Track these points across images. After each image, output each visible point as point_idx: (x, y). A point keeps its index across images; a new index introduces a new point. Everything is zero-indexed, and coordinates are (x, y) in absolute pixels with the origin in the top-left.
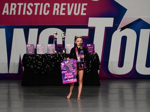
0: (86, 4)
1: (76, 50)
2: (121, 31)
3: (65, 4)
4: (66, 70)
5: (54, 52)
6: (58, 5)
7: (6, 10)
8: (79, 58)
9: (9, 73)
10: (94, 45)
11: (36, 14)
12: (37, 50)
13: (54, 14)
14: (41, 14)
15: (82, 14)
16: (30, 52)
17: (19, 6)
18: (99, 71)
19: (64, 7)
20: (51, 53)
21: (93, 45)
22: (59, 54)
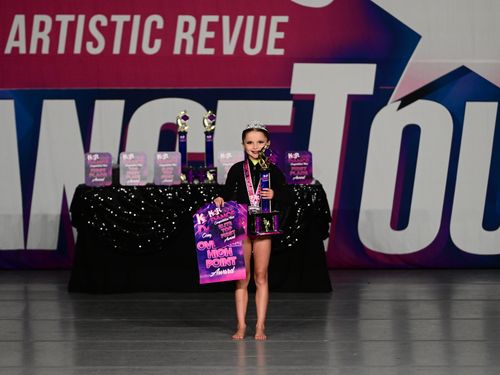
0: (285, 19)
1: (247, 171)
2: (400, 108)
3: (215, 18)
4: (211, 239)
5: (176, 178)
6: (191, 20)
7: (17, 38)
8: (254, 199)
9: (29, 247)
10: (311, 154)
11: (116, 50)
12: (121, 172)
13: (177, 50)
14: (133, 50)
15: (272, 51)
16: (96, 180)
17: (59, 23)
18: (326, 243)
19: (211, 26)
20: (168, 181)
21: (307, 156)
22: (193, 186)
